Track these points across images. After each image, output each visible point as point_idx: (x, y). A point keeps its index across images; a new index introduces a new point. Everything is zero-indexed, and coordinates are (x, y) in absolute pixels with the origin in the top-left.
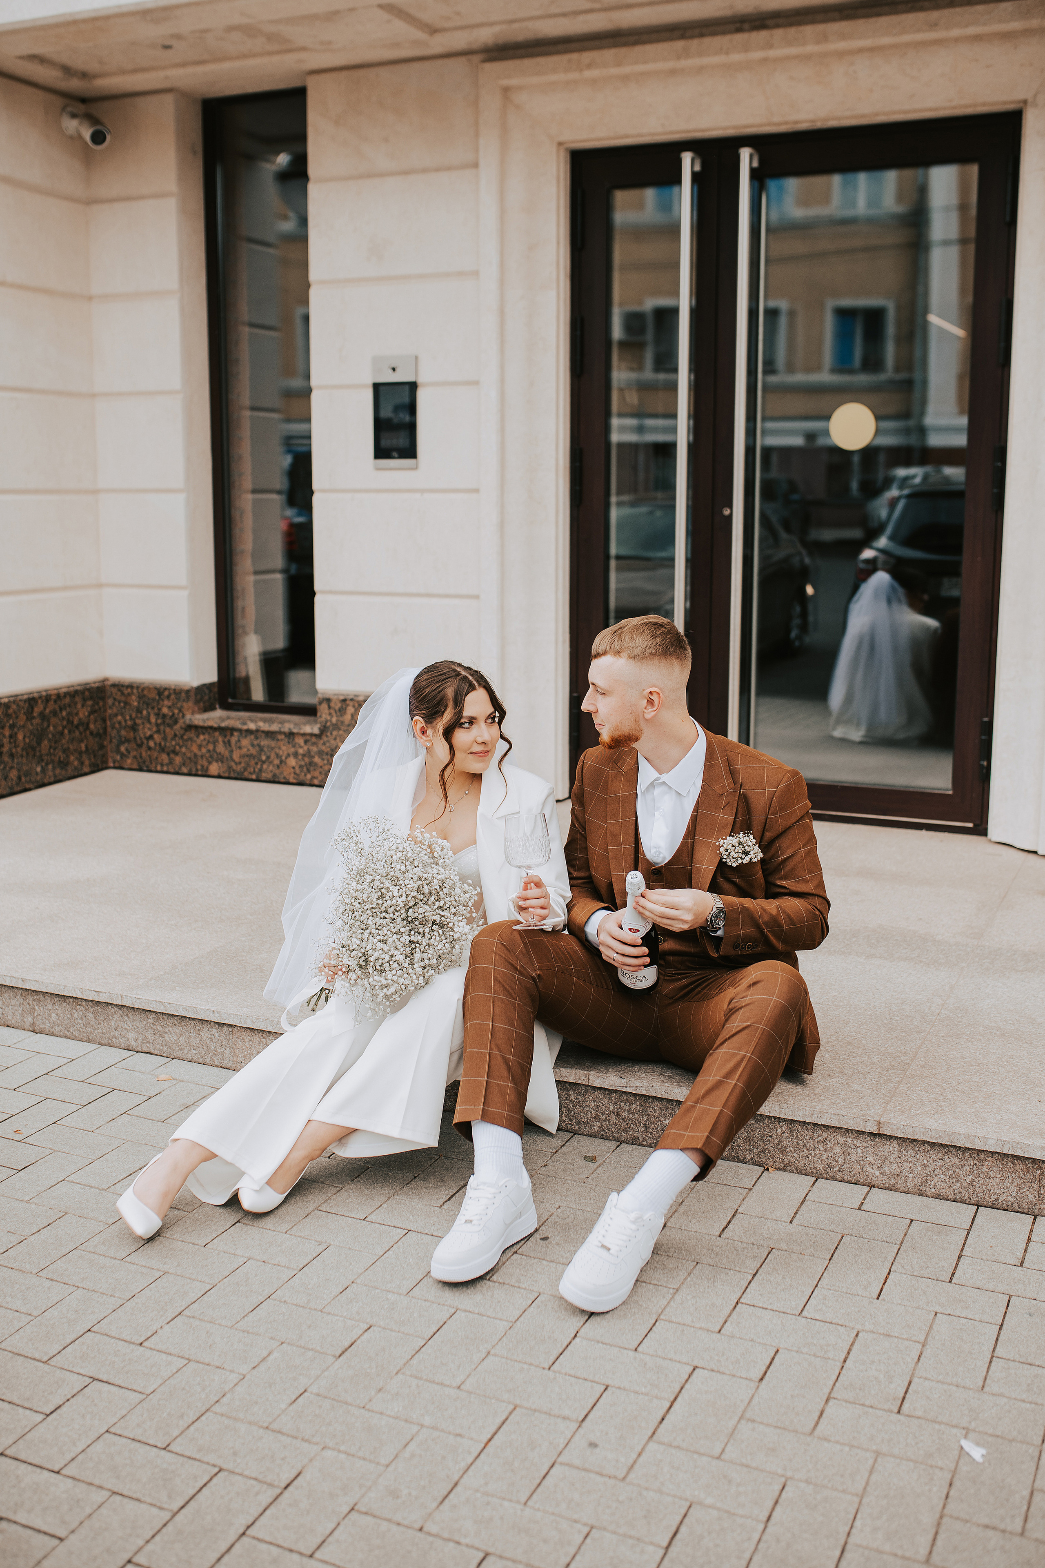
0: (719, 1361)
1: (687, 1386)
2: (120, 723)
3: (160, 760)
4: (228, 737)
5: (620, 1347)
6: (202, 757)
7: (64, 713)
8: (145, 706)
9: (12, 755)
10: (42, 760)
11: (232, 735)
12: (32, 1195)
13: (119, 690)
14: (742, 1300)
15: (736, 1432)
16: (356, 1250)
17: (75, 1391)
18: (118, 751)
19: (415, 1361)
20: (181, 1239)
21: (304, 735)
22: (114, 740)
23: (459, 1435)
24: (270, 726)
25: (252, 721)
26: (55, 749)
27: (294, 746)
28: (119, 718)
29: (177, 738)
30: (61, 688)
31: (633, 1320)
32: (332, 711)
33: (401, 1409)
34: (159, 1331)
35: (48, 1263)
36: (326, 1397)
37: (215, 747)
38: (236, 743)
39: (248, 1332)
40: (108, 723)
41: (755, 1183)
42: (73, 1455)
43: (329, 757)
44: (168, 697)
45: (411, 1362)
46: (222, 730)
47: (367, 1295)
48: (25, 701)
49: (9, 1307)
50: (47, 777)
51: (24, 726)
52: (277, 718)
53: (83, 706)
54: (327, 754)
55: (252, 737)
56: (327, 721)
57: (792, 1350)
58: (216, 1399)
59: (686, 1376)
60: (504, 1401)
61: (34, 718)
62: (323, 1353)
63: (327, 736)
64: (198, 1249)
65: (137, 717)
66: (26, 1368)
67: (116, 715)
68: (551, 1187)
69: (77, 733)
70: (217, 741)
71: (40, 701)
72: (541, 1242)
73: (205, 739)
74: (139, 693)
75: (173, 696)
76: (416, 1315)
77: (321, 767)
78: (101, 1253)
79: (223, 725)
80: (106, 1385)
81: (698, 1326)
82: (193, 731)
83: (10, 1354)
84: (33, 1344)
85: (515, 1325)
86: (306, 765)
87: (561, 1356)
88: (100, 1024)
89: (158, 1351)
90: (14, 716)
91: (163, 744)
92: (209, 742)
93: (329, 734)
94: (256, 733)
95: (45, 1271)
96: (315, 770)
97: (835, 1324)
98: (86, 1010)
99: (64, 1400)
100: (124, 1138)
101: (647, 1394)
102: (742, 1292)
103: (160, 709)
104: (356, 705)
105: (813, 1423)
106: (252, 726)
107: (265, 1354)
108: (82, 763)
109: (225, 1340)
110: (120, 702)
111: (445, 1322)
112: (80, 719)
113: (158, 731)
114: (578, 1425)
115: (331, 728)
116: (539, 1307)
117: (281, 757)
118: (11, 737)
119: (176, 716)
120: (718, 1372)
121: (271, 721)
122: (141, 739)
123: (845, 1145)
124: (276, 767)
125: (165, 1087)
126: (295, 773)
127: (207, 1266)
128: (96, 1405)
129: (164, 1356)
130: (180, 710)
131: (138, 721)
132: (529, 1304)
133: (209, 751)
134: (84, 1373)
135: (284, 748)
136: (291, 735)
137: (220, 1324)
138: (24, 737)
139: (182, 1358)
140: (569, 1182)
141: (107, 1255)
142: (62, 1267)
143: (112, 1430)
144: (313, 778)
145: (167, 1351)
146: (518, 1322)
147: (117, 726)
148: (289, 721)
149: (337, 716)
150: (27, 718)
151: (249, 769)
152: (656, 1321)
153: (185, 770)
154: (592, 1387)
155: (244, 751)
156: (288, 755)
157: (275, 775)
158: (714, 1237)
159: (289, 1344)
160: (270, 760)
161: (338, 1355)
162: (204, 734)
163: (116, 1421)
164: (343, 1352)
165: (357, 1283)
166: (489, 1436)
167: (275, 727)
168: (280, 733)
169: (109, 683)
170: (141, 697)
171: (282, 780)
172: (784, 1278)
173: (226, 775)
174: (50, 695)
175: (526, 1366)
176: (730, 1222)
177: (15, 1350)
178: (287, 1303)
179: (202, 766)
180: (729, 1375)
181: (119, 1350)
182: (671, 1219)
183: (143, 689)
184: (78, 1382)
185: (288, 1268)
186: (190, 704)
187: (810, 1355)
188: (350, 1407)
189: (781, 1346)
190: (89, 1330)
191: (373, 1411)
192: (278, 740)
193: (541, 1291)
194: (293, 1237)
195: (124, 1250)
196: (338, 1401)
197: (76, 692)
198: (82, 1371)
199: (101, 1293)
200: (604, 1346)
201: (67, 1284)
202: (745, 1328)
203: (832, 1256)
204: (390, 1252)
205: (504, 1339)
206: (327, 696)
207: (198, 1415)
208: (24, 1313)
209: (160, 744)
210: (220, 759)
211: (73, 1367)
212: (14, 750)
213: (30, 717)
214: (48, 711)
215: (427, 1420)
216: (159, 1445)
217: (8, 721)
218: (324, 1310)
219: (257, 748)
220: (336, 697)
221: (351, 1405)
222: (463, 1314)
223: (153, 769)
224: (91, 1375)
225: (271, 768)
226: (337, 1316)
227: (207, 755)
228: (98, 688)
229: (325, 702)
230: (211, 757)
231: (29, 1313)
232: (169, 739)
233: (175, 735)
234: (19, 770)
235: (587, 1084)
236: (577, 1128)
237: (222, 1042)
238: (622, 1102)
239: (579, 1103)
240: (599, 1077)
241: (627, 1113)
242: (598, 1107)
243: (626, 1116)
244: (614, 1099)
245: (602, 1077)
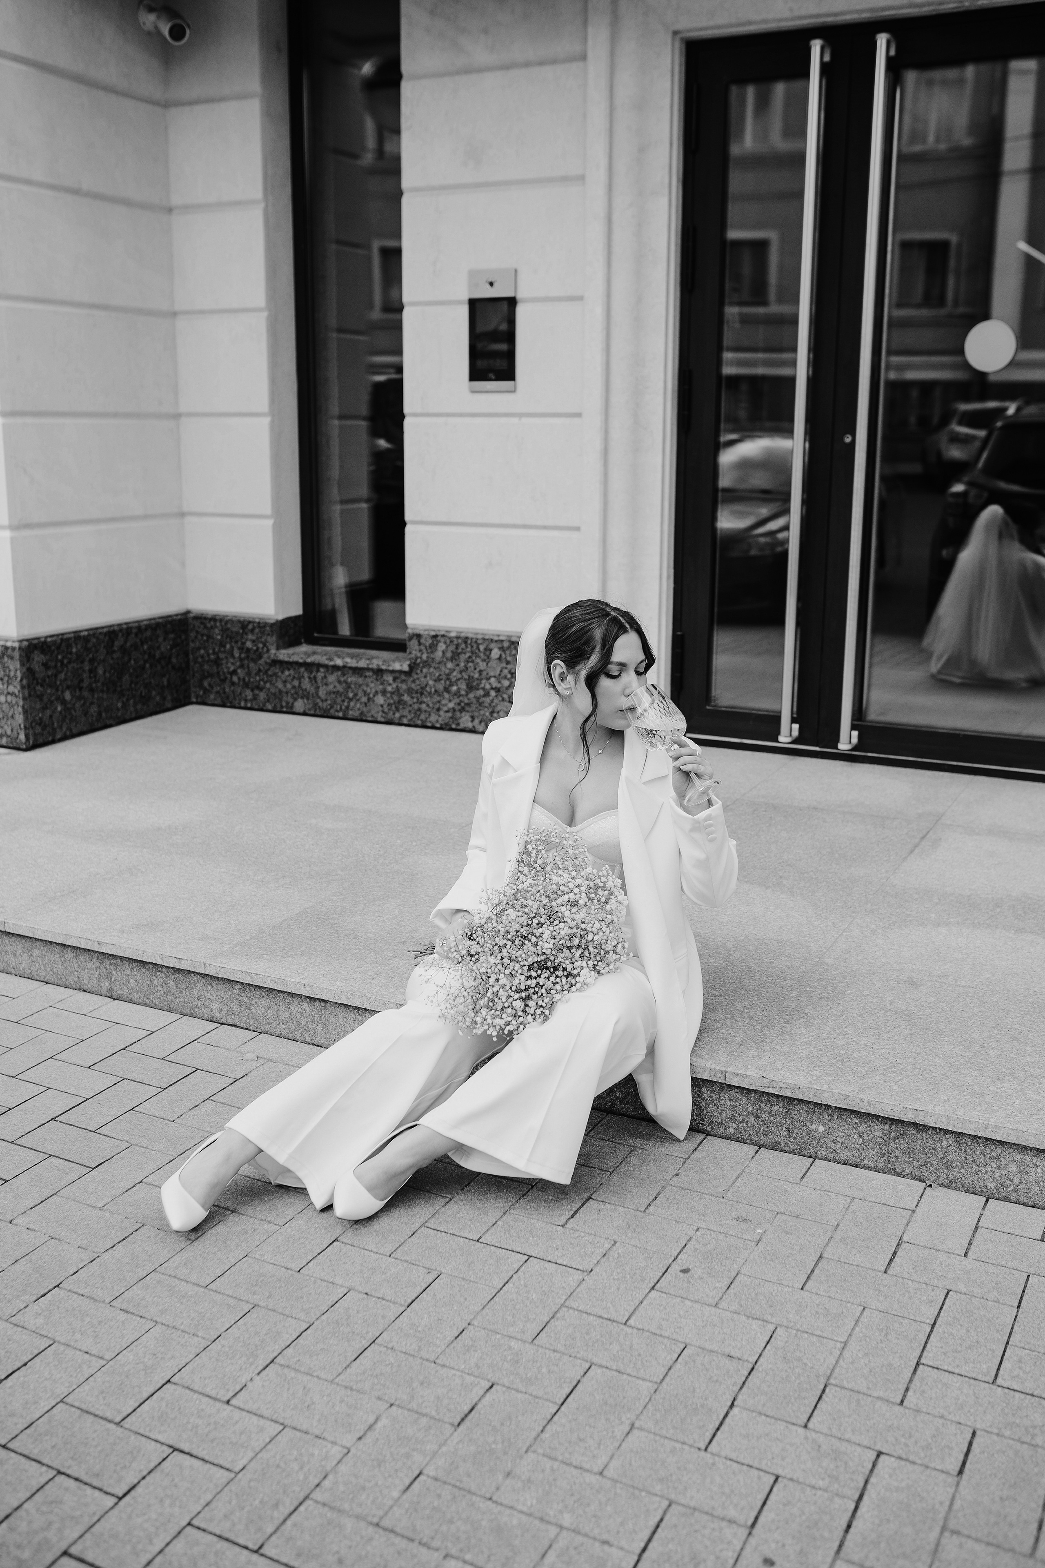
0: (906, 1445)
1: (873, 1480)
2: (202, 657)
3: (243, 695)
4: (314, 674)
5: (786, 1422)
6: (287, 693)
7: (145, 647)
8: (228, 640)
9: (92, 690)
10: (123, 695)
11: (318, 671)
12: (106, 1200)
13: (202, 623)
14: (923, 1361)
15: (940, 1548)
16: (471, 1281)
17: (152, 1465)
18: (201, 686)
19: (546, 1435)
20: (272, 1261)
21: (393, 672)
22: (196, 675)
23: (606, 1542)
24: (358, 662)
25: (339, 657)
26: (136, 684)
27: (382, 684)
28: (202, 651)
29: (261, 674)
30: (142, 621)
31: (799, 1384)
32: (422, 647)
33: (534, 1502)
34: (249, 1384)
35: (123, 1290)
36: (445, 1483)
37: (300, 683)
38: (322, 679)
39: (351, 1389)
40: (191, 657)
41: (918, 1203)
42: (149, 1557)
43: (419, 695)
44: (252, 631)
45: (543, 1436)
46: (310, 667)
47: (487, 1342)
48: (105, 634)
49: (79, 1347)
50: (129, 713)
51: (104, 661)
52: (364, 654)
53: (165, 639)
54: (417, 692)
55: (339, 673)
56: (417, 658)
57: (991, 1433)
58: (316, 1481)
59: (870, 1466)
60: (656, 1495)
61: (114, 652)
62: (439, 1420)
63: (417, 674)
64: (292, 1275)
65: (220, 651)
66: (95, 1431)
67: (199, 649)
68: (687, 1203)
69: (159, 667)
70: (303, 677)
71: (120, 634)
72: (682, 1275)
73: (290, 675)
74: (221, 625)
75: (257, 630)
76: (544, 1370)
77: (411, 706)
78: (182, 1278)
79: (309, 660)
80: (187, 1457)
81: (875, 1394)
82: (278, 666)
83: (78, 1412)
84: (104, 1398)
85: (661, 1387)
86: (395, 703)
87: (719, 1433)
88: (181, 992)
89: (248, 1411)
90: (93, 649)
91: (247, 679)
92: (294, 678)
93: (419, 671)
94: (343, 669)
95: (119, 1300)
96: (404, 708)
97: (1038, 1397)
98: (167, 977)
99: (140, 1477)
100: (208, 1129)
101: (825, 1490)
102: (921, 1348)
103: (243, 643)
104: (448, 641)
105: (1032, 1540)
106: (339, 662)
107: (371, 1419)
108: (164, 698)
109: (325, 1398)
110: (202, 635)
111: (579, 1381)
112: (162, 653)
113: (242, 666)
114: (747, 1532)
115: (421, 665)
116: (686, 1363)
117: (369, 694)
118: (91, 671)
119: (260, 650)
120: (907, 1460)
121: (358, 657)
122: (224, 673)
123: (1022, 1163)
124: (363, 705)
125: (252, 1068)
126: (383, 711)
127: (302, 1298)
128: (176, 1486)
129: (255, 1419)
130: (265, 645)
131: (222, 656)
132: (674, 1359)
133: (294, 687)
134: (163, 1440)
135: (372, 685)
136: (379, 672)
137: (319, 1378)
138: (105, 672)
139: (276, 1422)
140: (706, 1196)
141: (189, 1280)
142: (138, 1295)
143: (195, 1522)
144: (402, 716)
145: (259, 1412)
146: (664, 1383)
147: (200, 660)
148: (377, 657)
149: (428, 653)
150: (108, 653)
151: (335, 706)
152: (826, 1386)
153: (270, 707)
154: (759, 1477)
155: (331, 687)
156: (376, 693)
157: (362, 713)
158: (880, 1273)
159: (399, 1406)
160: (358, 698)
161: (456, 1424)
162: (289, 670)
163: (199, 1509)
164: (463, 1420)
165: (474, 1325)
166: (642, 1545)
167: (362, 664)
168: (368, 669)
169: (191, 615)
170: (224, 630)
171: (370, 719)
172: (968, 1331)
173: (312, 712)
174: (131, 628)
175: (678, 1446)
176: (895, 1253)
177: (83, 1407)
178: (395, 1350)
179: (287, 703)
180: (921, 1465)
181: (202, 1410)
182: (828, 1249)
183: (227, 622)
184: (156, 1452)
185: (395, 1303)
186: (274, 638)
187: (1013, 1439)
188: (474, 1498)
189: (978, 1426)
190: (169, 1381)
191: (501, 1504)
192: (366, 677)
193: (688, 1341)
194: (398, 1262)
195: (208, 1274)
196: (460, 1489)
197: (158, 625)
198: (160, 1438)
199: (183, 1331)
200: (768, 1419)
201: (144, 1318)
202: (931, 1399)
203: (1020, 1302)
204: (510, 1285)
205: (649, 1406)
206: (418, 632)
207: (296, 1503)
208: (94, 1355)
209: (244, 679)
210: (306, 695)
211: (150, 1431)
212: (94, 685)
213: (110, 651)
214: (128, 644)
215: (567, 1520)
216: (251, 1546)
217: (87, 655)
218: (437, 1361)
219: (344, 685)
220: (426, 633)
221: (474, 1494)
222: (599, 1371)
223: (237, 705)
224: (171, 1443)
225: (358, 705)
226: (453, 1369)
227: (292, 692)
228: (180, 620)
229: (415, 637)
230: (296, 693)
231: (101, 1355)
232: (253, 675)
233: (260, 670)
234: (99, 706)
235: (723, 1082)
236: (709, 1128)
237: (314, 1017)
238: (762, 1102)
239: (713, 1101)
240: (737, 1075)
241: (767, 1115)
242: (734, 1107)
243: (767, 1118)
244: (753, 1099)
245: (741, 1075)
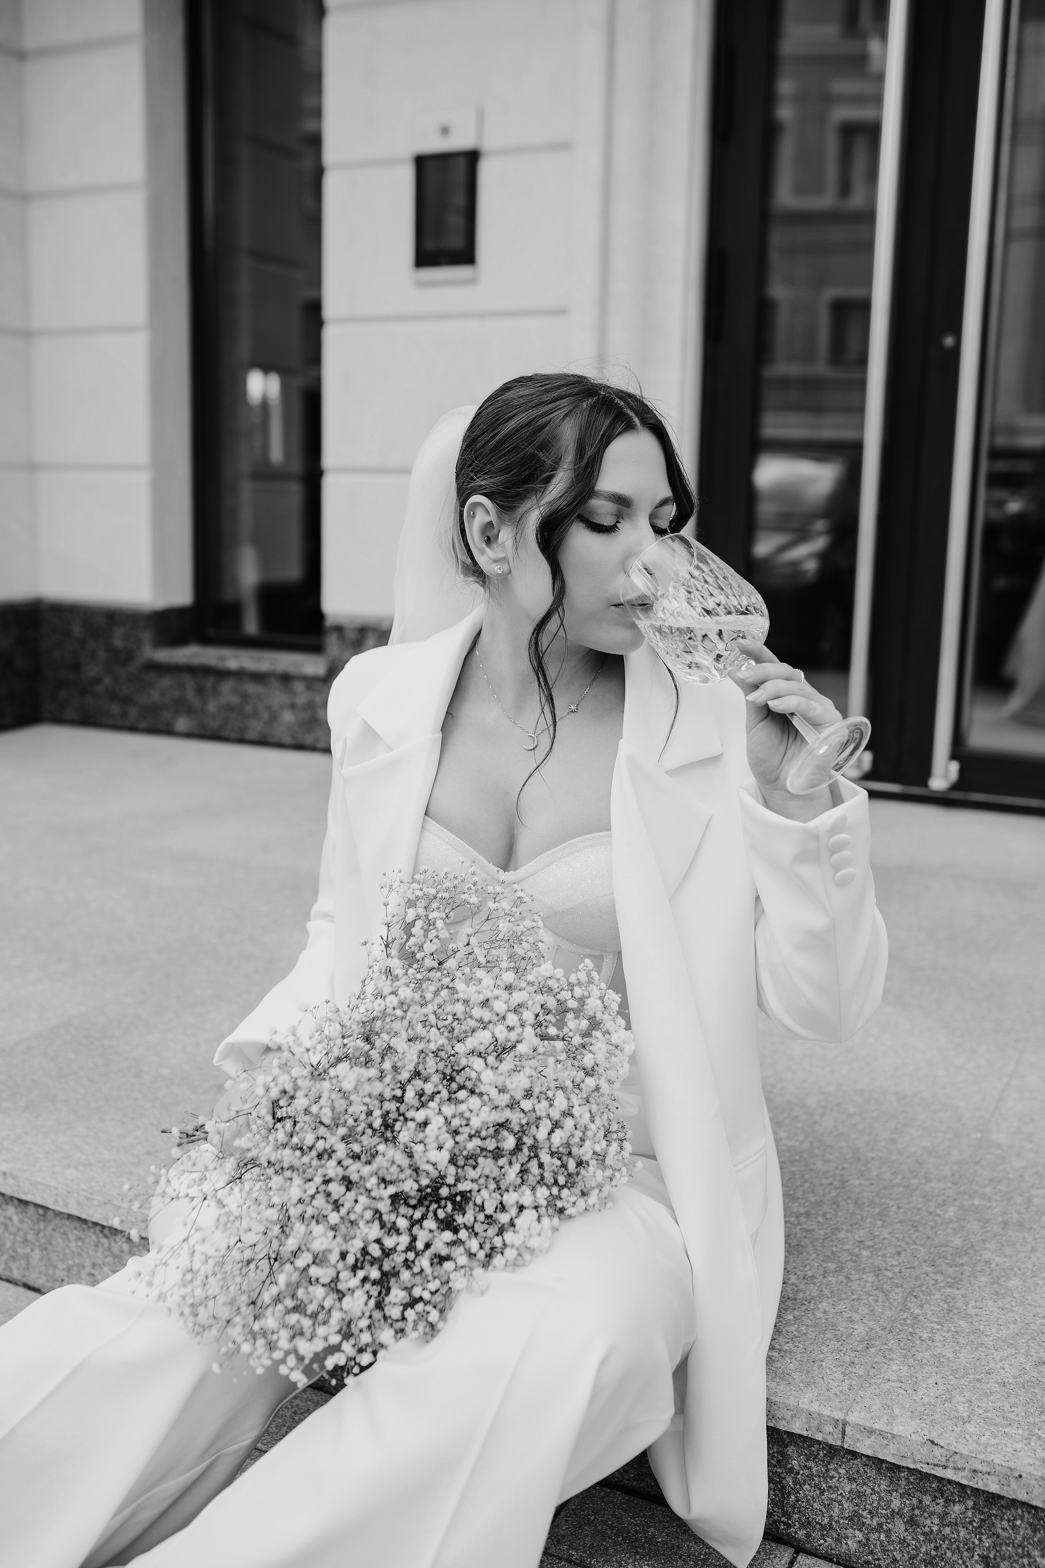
2: (57, 660)
3: (111, 711)
4: (201, 680)
6: (165, 706)
11: (206, 677)
13: (57, 614)
18: (55, 697)
21: (304, 678)
22: (49, 684)
24: (258, 665)
25: (234, 659)
27: (291, 694)
28: (58, 652)
29: (132, 682)
32: (344, 644)
37: (182, 693)
38: (212, 689)
40: (43, 660)
44: (121, 624)
46: (194, 671)
52: (269, 656)
55: (235, 680)
56: (335, 658)
65: (79, 652)
70: (186, 685)
73: (169, 683)
74: (82, 618)
75: (127, 623)
79: (196, 663)
82: (154, 672)
86: (306, 721)
91: (114, 689)
92: (174, 686)
94: (239, 675)
103: (110, 641)
106: (235, 666)
110: (57, 631)
113: (108, 672)
117: (273, 709)
119: (131, 650)
121: (259, 659)
122: (85, 681)
124: (266, 723)
126: (292, 732)
130: (137, 642)
131: (82, 658)
133: (175, 699)
135: (277, 696)
136: (286, 679)
144: (317, 739)
148: (287, 660)
151: (228, 725)
153: (145, 726)
155: (223, 700)
156: (283, 707)
157: (263, 735)
160: (258, 713)
162: (169, 676)
167: (266, 668)
168: (271, 675)
169: (44, 604)
170: (86, 624)
171: (272, 742)
173: (200, 733)
179: (166, 720)
183: (88, 613)
186: (150, 634)
192: (268, 685)
206: (339, 624)
209: (110, 689)
210: (190, 711)
219: (240, 697)
220: (351, 623)
223: (101, 723)
225: (257, 724)
227: (173, 705)
228: (27, 611)
229: (335, 629)
230: (177, 707)
232: (121, 682)
233: (130, 677)
235: (839, 1443)
236: (801, 1534)
237: (26, 1234)
238: (926, 1493)
239: (811, 1477)
240: (871, 1432)
241: (936, 1521)
242: (860, 1495)
243: (935, 1528)
244: (903, 1483)
245: (881, 1433)
